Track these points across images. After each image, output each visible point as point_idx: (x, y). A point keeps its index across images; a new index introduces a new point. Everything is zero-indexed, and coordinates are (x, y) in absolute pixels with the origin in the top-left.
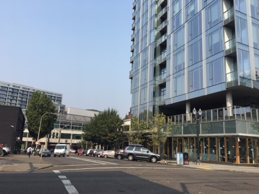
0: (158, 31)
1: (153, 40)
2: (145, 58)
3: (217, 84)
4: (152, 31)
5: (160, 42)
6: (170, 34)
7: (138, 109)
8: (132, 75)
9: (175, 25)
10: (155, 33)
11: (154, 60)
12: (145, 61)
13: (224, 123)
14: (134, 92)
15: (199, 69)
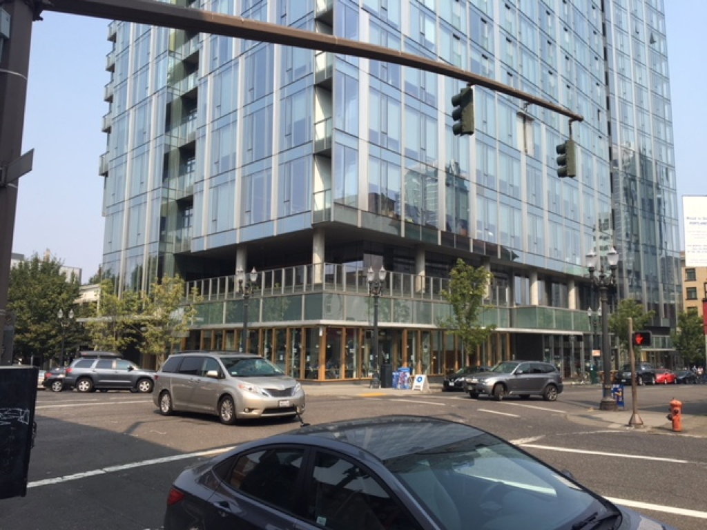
0: (178, 62)
1: (163, 81)
2: (141, 127)
3: (298, 212)
4: (162, 56)
5: (182, 89)
6: (206, 76)
7: (119, 260)
8: (107, 166)
9: (217, 55)
10: (170, 64)
11: (163, 137)
12: (142, 133)
13: (303, 297)
14: (112, 214)
15: (265, 175)
